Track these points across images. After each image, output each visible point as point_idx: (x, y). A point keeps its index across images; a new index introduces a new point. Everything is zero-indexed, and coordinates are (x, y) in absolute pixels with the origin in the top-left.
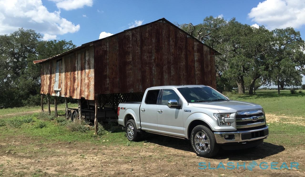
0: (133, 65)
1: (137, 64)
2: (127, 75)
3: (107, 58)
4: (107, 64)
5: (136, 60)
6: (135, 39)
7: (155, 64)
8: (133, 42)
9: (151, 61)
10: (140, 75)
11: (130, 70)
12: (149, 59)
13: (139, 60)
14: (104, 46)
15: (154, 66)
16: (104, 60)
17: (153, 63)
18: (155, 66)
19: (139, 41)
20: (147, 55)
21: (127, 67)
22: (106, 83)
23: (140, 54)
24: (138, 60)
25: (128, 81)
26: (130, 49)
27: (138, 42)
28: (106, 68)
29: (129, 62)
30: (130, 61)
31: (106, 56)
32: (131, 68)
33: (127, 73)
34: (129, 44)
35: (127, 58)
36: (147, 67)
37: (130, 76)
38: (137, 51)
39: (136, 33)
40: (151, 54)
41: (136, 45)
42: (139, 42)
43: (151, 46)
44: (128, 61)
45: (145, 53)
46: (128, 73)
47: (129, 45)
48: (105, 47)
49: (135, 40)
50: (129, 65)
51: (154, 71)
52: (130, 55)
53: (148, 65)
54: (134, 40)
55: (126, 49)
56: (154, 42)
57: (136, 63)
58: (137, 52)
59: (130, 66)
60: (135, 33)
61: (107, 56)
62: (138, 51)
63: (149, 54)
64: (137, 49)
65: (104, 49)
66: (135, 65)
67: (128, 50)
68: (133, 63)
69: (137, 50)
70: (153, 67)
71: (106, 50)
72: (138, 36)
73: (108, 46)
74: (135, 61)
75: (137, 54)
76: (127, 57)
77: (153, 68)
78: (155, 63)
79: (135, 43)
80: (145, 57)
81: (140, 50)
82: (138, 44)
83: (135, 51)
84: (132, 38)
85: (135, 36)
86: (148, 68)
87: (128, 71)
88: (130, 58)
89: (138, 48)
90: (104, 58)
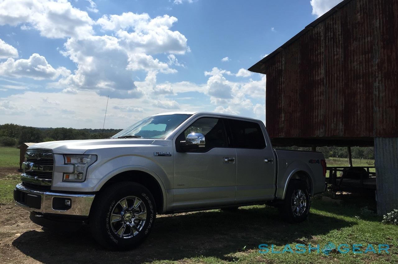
0: (328, 85)
1: (335, 81)
2: (315, 105)
3: (282, 81)
4: (281, 91)
5: (335, 74)
6: (332, 34)
7: (380, 75)
8: (327, 41)
9: (370, 70)
10: (341, 103)
11: (320, 96)
12: (364, 66)
13: (340, 74)
14: (278, 63)
15: (377, 79)
16: (278, 86)
17: (377, 73)
18: (380, 78)
19: (340, 36)
20: (359, 58)
21: (315, 90)
22: (280, 121)
23: (342, 61)
24: (338, 74)
25: (315, 115)
26: (320, 56)
27: (338, 39)
28: (280, 98)
29: (319, 81)
30: (321, 78)
31: (281, 78)
32: (323, 91)
33: (314, 101)
34: (319, 48)
35: (316, 75)
36: (359, 85)
37: (320, 106)
38: (336, 56)
39: (334, 22)
40: (370, 55)
41: (335, 44)
42: (340, 38)
43: (369, 38)
44: (317, 79)
45: (355, 57)
46: (317, 100)
47: (319, 51)
48: (280, 65)
49: (332, 36)
50: (319, 86)
51: (377, 90)
52: (320, 68)
53: (361, 80)
54: (328, 38)
55: (314, 58)
56: (378, 25)
57: (333, 80)
58: (337, 59)
59: (321, 88)
60: (330, 24)
61: (283, 78)
62: (338, 56)
63: (365, 56)
64: (335, 53)
65: (279, 68)
66: (332, 84)
67: (318, 59)
68: (328, 82)
69: (337, 54)
70: (375, 81)
71: (282, 69)
72: (338, 27)
73: (284, 62)
74: (332, 76)
75: (336, 62)
76: (316, 72)
77: (376, 84)
78: (380, 72)
79: (332, 42)
80: (355, 63)
81: (343, 54)
82: (338, 41)
83: (333, 57)
84: (326, 34)
85: (332, 30)
86: (361, 86)
87: (317, 97)
88: (320, 73)
89: (338, 51)
90: (278, 83)
